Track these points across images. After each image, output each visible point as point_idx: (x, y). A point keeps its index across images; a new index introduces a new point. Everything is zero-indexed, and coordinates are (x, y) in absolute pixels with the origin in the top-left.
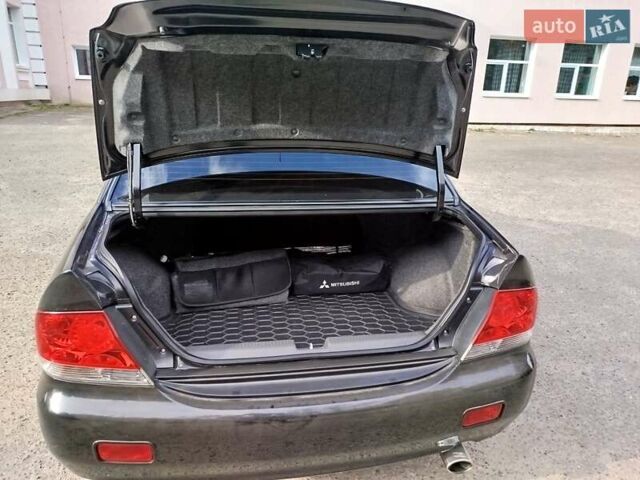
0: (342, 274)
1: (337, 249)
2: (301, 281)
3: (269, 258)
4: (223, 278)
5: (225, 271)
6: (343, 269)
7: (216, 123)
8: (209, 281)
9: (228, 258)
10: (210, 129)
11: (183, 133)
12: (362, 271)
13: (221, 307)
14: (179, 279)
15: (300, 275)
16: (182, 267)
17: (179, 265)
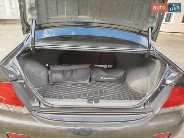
0: (108, 75)
1: (108, 66)
2: (94, 76)
3: (83, 67)
4: (66, 73)
5: (67, 71)
6: (109, 73)
7: (65, 14)
8: (61, 74)
9: (69, 66)
10: (62, 17)
11: (52, 18)
12: (116, 74)
13: (65, 83)
14: (51, 72)
15: (94, 74)
16: (52, 68)
17: (51, 67)
